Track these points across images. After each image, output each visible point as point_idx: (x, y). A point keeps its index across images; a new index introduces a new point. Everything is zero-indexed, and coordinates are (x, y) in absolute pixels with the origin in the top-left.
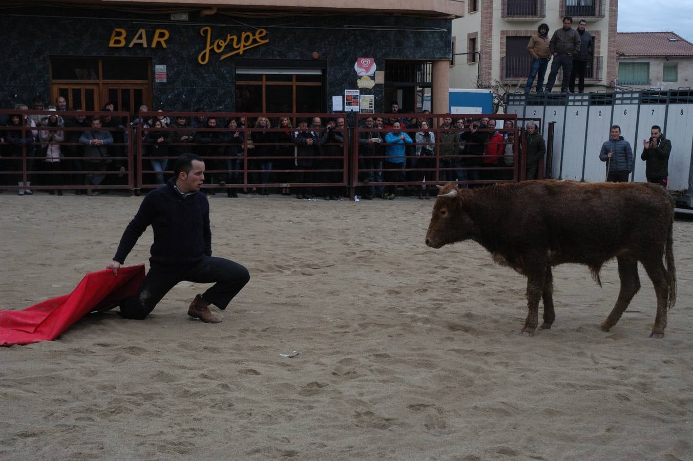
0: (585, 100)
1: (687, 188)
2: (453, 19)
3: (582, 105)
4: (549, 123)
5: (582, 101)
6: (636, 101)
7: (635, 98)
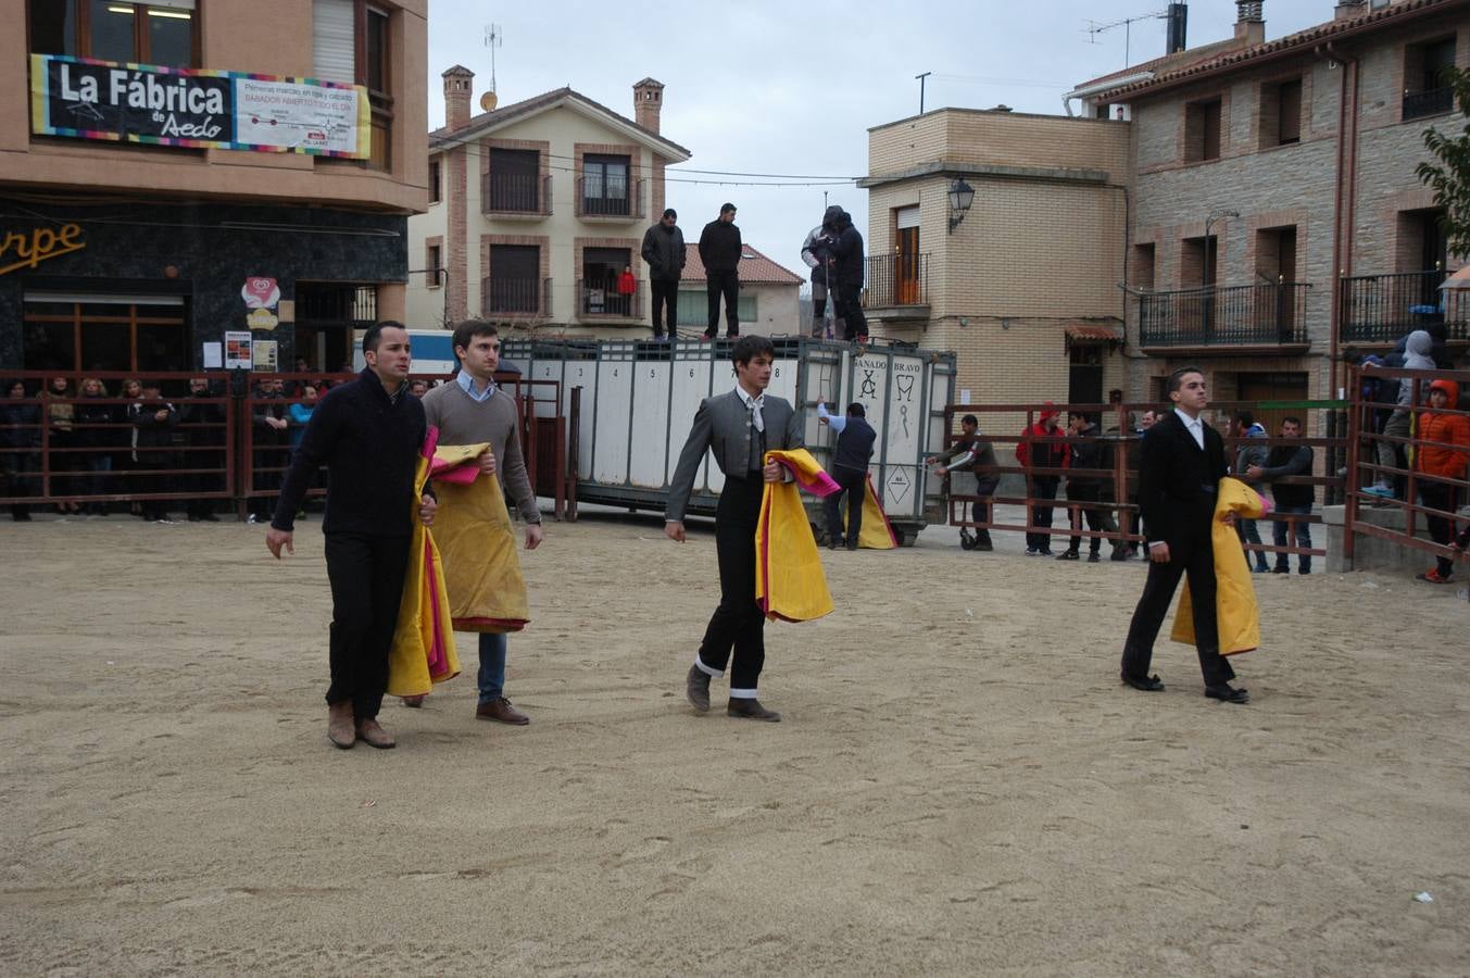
0: (628, 353)
2: (409, 215)
3: (623, 360)
4: (573, 389)
5: (623, 353)
6: (708, 356)
7: (706, 351)
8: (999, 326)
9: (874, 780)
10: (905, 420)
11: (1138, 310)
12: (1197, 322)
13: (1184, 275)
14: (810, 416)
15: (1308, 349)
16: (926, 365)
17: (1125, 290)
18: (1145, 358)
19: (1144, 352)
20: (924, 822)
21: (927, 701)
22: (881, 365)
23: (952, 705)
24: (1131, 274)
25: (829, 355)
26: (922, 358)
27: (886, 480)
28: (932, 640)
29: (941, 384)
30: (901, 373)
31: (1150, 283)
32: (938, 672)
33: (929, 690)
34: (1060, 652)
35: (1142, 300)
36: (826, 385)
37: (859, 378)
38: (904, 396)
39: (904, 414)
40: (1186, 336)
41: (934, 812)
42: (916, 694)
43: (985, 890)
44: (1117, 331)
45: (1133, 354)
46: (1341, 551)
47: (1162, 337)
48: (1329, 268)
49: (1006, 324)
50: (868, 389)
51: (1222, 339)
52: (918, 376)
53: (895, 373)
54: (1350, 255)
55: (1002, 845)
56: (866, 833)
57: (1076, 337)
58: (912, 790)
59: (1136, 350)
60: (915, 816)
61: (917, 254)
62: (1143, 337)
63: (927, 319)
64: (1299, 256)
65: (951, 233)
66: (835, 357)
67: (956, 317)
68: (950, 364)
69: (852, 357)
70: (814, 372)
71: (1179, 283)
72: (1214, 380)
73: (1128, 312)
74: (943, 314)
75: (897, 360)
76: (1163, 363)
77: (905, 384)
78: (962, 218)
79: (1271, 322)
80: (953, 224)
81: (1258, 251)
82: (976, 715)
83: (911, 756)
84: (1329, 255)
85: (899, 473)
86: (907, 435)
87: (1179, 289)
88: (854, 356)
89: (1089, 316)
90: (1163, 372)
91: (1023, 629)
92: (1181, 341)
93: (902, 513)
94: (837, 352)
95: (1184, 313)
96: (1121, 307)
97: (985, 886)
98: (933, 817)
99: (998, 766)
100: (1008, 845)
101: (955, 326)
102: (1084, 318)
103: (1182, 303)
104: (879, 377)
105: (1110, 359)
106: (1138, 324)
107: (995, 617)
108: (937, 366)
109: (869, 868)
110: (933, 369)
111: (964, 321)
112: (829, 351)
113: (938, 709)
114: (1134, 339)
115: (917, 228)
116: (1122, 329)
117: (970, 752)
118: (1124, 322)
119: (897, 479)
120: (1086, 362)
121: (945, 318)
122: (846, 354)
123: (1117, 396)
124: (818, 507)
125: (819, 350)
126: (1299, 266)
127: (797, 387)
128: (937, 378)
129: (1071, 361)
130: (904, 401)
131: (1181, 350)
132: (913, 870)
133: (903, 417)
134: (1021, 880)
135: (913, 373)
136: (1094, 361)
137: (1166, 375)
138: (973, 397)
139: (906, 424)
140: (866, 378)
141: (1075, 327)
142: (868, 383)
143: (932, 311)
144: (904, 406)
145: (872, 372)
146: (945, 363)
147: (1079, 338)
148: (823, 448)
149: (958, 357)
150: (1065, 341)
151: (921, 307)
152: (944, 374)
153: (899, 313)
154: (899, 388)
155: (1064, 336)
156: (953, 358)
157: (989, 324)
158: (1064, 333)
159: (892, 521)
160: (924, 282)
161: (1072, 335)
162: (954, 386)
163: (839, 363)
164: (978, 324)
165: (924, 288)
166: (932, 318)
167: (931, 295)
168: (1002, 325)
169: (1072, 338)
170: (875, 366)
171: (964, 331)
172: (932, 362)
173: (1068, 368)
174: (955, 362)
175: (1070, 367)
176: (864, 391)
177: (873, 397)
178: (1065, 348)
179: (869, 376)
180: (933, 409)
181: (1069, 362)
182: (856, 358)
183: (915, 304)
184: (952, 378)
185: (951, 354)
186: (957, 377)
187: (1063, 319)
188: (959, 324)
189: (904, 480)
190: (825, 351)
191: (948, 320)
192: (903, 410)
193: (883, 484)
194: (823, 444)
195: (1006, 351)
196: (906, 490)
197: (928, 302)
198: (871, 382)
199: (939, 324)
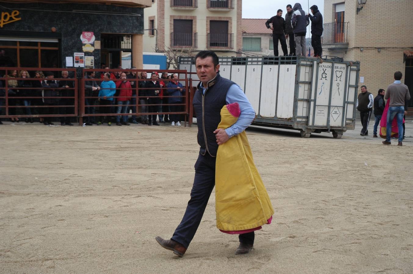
0: (229, 62)
1: (292, 116)
2: (144, 8)
3: (227, 65)
5: (227, 62)
6: (261, 63)
7: (260, 61)
8: (376, 51)
9: (332, 228)
10: (339, 89)
14: (301, 87)
16: (347, 67)
20: (353, 245)
21: (351, 199)
22: (329, 67)
23: (361, 200)
25: (309, 63)
26: (346, 64)
27: (331, 112)
28: (351, 175)
29: (353, 75)
30: (338, 70)
32: (354, 187)
33: (351, 194)
34: (404, 181)
36: (307, 74)
37: (321, 72)
38: (338, 79)
39: (338, 86)
41: (357, 241)
42: (346, 196)
43: (379, 272)
49: (379, 50)
50: (324, 76)
52: (344, 71)
53: (335, 70)
55: (385, 255)
56: (330, 249)
57: (408, 55)
58: (348, 233)
60: (349, 242)
61: (343, 22)
63: (347, 48)
65: (357, 14)
66: (311, 63)
67: (358, 48)
68: (357, 66)
69: (318, 64)
70: (303, 70)
74: (354, 47)
75: (336, 65)
77: (339, 75)
78: (362, 7)
80: (358, 10)
82: (371, 204)
83: (346, 219)
85: (336, 110)
86: (339, 95)
88: (319, 63)
91: (388, 171)
93: (337, 125)
94: (312, 62)
97: (379, 270)
98: (356, 243)
99: (381, 224)
100: (388, 255)
101: (358, 51)
102: (412, 48)
104: (328, 72)
107: (376, 166)
108: (352, 67)
109: (332, 262)
110: (350, 68)
111: (362, 49)
112: (309, 61)
113: (356, 201)
115: (344, 12)
117: (370, 218)
119: (335, 112)
121: (354, 48)
122: (315, 62)
124: (304, 123)
125: (305, 61)
127: (296, 75)
128: (352, 72)
130: (338, 81)
132: (350, 263)
134: (394, 268)
135: (342, 70)
138: (365, 80)
139: (339, 90)
140: (323, 72)
141: (408, 51)
142: (324, 74)
143: (349, 45)
144: (338, 83)
145: (326, 69)
146: (355, 66)
147: (409, 56)
148: (305, 99)
149: (360, 64)
150: (404, 57)
151: (344, 44)
152: (355, 70)
153: (336, 46)
154: (337, 76)
155: (403, 55)
156: (359, 64)
157: (372, 51)
158: (403, 54)
159: (332, 129)
160: (346, 34)
161: (406, 54)
162: (359, 75)
163: (313, 66)
164: (368, 51)
165: (346, 36)
166: (349, 48)
167: (349, 39)
168: (377, 51)
169: (406, 56)
170: (327, 67)
171: (362, 53)
172: (350, 66)
173: (405, 68)
174: (359, 66)
175: (406, 68)
176: (322, 77)
177: (326, 80)
178: (404, 59)
179: (324, 71)
180: (350, 84)
181: (405, 65)
182: (320, 64)
183: (342, 43)
184: (358, 72)
185: (358, 62)
186: (360, 71)
187: (403, 48)
188: (360, 50)
189: (338, 112)
190: (307, 61)
191: (355, 49)
192: (338, 85)
193: (330, 114)
194: (306, 98)
195: (379, 61)
196: (339, 116)
197: (347, 42)
198: (325, 73)
199: (352, 50)
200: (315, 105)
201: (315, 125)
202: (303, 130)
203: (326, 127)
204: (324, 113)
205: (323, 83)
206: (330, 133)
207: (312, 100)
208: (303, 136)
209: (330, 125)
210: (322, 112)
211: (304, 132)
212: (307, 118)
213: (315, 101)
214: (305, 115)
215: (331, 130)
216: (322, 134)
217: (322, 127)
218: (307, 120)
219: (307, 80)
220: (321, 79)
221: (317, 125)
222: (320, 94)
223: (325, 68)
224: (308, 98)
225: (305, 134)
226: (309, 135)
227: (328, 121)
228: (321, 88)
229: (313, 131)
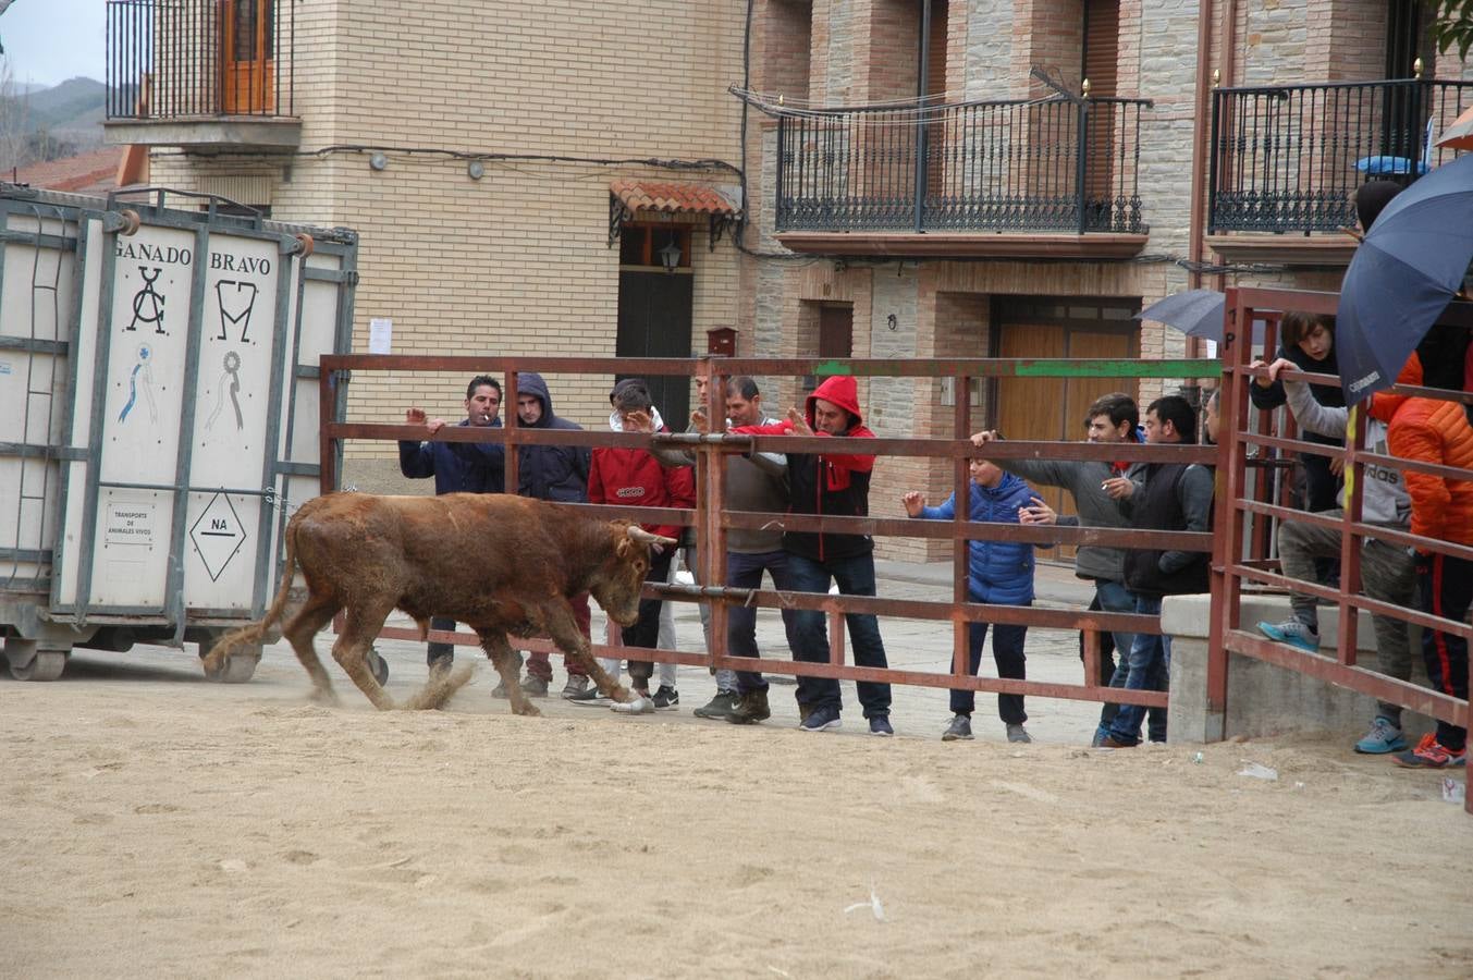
8: (458, 174)
10: (235, 387)
11: (774, 147)
12: (901, 178)
13: (875, 71)
15: (1141, 245)
16: (286, 258)
17: (746, 103)
18: (787, 258)
19: (785, 242)
22: (179, 256)
24: (758, 63)
25: (53, 229)
26: (278, 242)
27: (189, 525)
29: (320, 306)
30: (228, 275)
31: (802, 87)
35: (783, 124)
36: (46, 298)
37: (127, 285)
38: (234, 331)
39: (232, 371)
40: (880, 209)
44: (728, 195)
45: (763, 248)
46: (1201, 695)
47: (822, 211)
48: (1189, 67)
49: (475, 168)
50: (147, 310)
51: (958, 219)
52: (267, 285)
53: (212, 276)
54: (1233, 39)
57: (634, 203)
59: (767, 235)
62: (784, 211)
63: (292, 151)
64: (1125, 34)
66: (70, 233)
67: (359, 150)
68: (341, 257)
69: (111, 236)
70: (19, 269)
71: (865, 90)
72: (939, 309)
73: (752, 150)
74: (331, 142)
75: (218, 246)
76: (826, 269)
77: (235, 301)
79: (1062, 182)
81: (1037, 22)
84: (1191, 37)
85: (220, 511)
86: (240, 423)
87: (865, 104)
88: (115, 234)
89: (664, 157)
90: (827, 289)
92: (870, 219)
93: (224, 603)
94: (74, 222)
95: (874, 158)
96: (736, 138)
101: (357, 168)
102: (653, 163)
103: (871, 135)
104: (175, 283)
105: (709, 257)
106: (774, 179)
108: (311, 263)
110: (302, 268)
111: (378, 159)
112: (54, 218)
114: (763, 214)
116: (739, 190)
118: (741, 174)
119: (215, 524)
120: (657, 262)
121: (335, 150)
123: (723, 339)
124: (25, 589)
125: (30, 215)
126: (1126, 59)
128: (308, 288)
129: (623, 260)
130: (233, 343)
131: (865, 241)
133: (230, 379)
135: (253, 277)
136: (674, 260)
137: (833, 296)
138: (398, 336)
139: (238, 395)
140: (142, 285)
141: (632, 182)
142: (148, 297)
143: (304, 133)
144: (234, 355)
145: (158, 271)
146: (335, 256)
147: (640, 207)
148: (37, 447)
149: (360, 243)
150: (611, 213)
151: (277, 124)
152: (328, 282)
153: (226, 134)
154: (223, 311)
155: (607, 202)
156: (350, 244)
157: (434, 170)
158: (608, 195)
159: (200, 623)
160: (285, 65)
161: (624, 199)
162: (351, 309)
163: (78, 250)
164: (410, 168)
165: (285, 80)
166: (302, 149)
167: (300, 95)
168: (465, 172)
169: (624, 207)
170: (165, 258)
171: (379, 182)
172: (298, 252)
173: (617, 276)
174: (355, 254)
175: (621, 272)
176: (137, 316)
177: (159, 331)
178: (611, 229)
179: (150, 282)
180: (300, 363)
181: (618, 261)
182: (120, 237)
183: (264, 115)
184: (347, 291)
185: (345, 236)
186: (358, 288)
187: (605, 162)
188: (367, 166)
189: (232, 527)
190: (47, 218)
191: (340, 156)
192: (232, 363)
193: (182, 535)
194: (37, 437)
195: (475, 232)
196: (237, 550)
197: (295, 112)
198: (154, 295)
199: (321, 164)
200: (94, 484)
201: (93, 601)
202: (24, 633)
203: (162, 616)
204: (147, 532)
205: (144, 353)
206: (183, 649)
207: (75, 455)
208: (18, 669)
209: (187, 605)
210: (139, 523)
211: (29, 643)
212: (48, 558)
213: (94, 455)
214: (30, 542)
215: (191, 635)
216: (140, 655)
217: (138, 617)
218: (48, 573)
219: (45, 332)
220: (132, 328)
221: (104, 603)
222: (123, 415)
223: (151, 265)
224: (53, 443)
225: (34, 660)
226: (59, 662)
227: (175, 578)
228: (133, 383)
229: (86, 640)
